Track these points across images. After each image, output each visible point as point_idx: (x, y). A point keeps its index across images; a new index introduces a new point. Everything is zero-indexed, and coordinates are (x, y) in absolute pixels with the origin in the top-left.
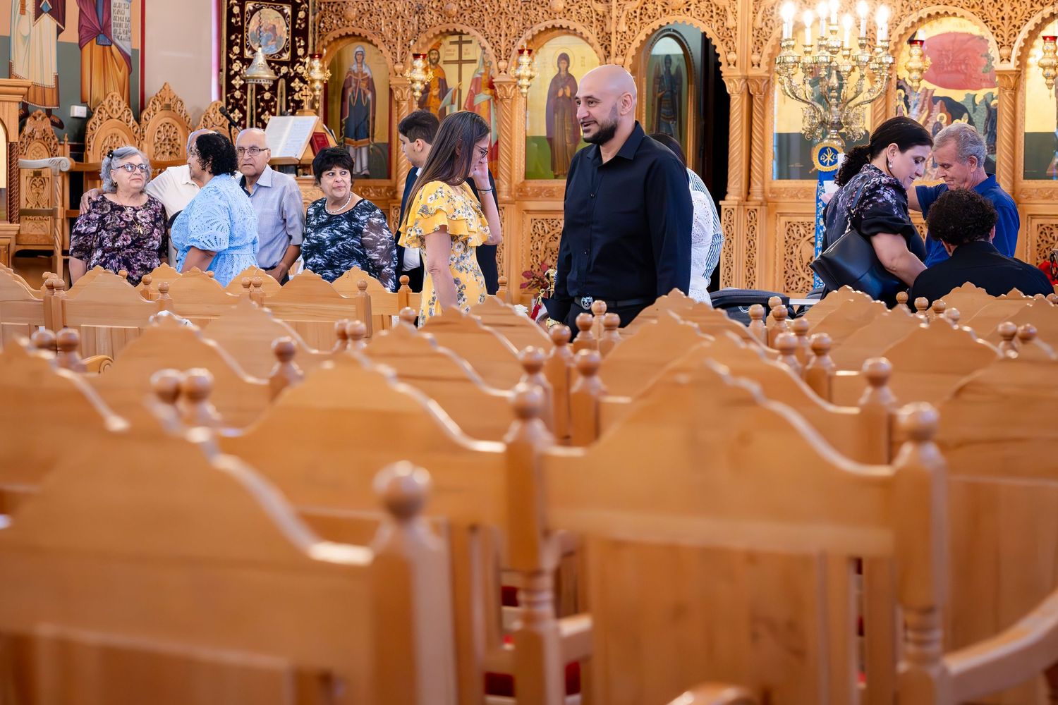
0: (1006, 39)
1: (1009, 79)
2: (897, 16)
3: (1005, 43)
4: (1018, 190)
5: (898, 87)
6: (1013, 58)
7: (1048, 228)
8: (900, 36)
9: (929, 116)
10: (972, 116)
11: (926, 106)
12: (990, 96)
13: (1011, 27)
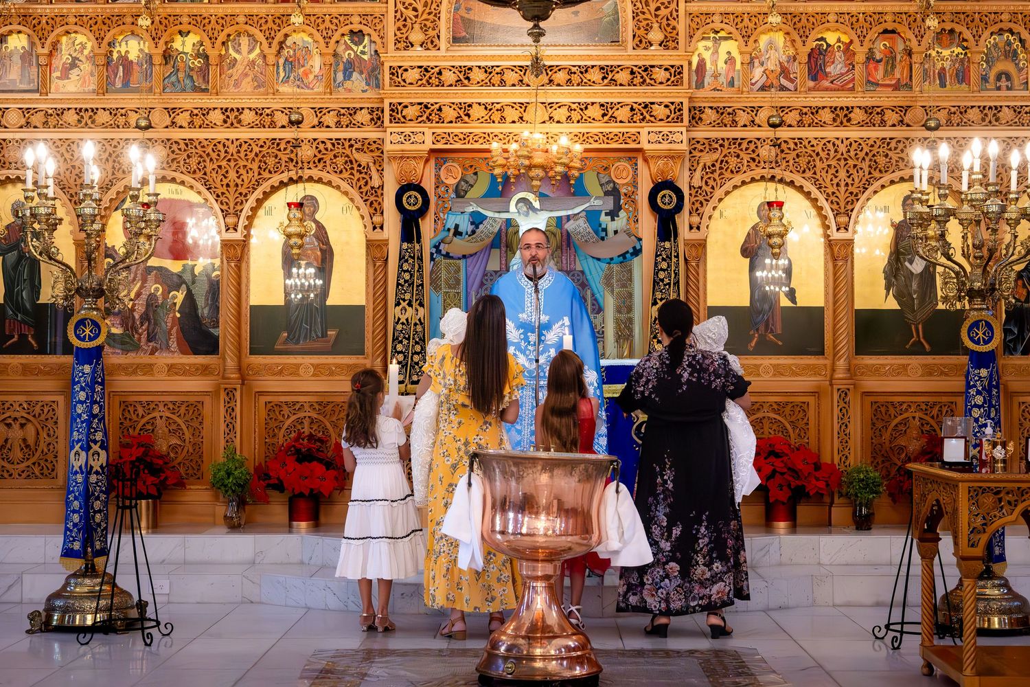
0: (232, 208)
1: (235, 248)
2: (107, 180)
3: (231, 211)
4: (244, 366)
5: (107, 256)
6: (240, 228)
7: (276, 405)
8: (111, 200)
9: (142, 287)
10: (191, 288)
11: (139, 276)
12: (211, 267)
13: (237, 195)
